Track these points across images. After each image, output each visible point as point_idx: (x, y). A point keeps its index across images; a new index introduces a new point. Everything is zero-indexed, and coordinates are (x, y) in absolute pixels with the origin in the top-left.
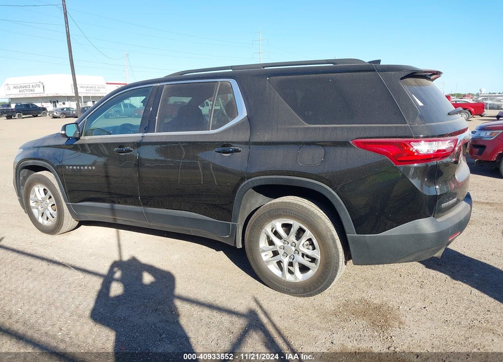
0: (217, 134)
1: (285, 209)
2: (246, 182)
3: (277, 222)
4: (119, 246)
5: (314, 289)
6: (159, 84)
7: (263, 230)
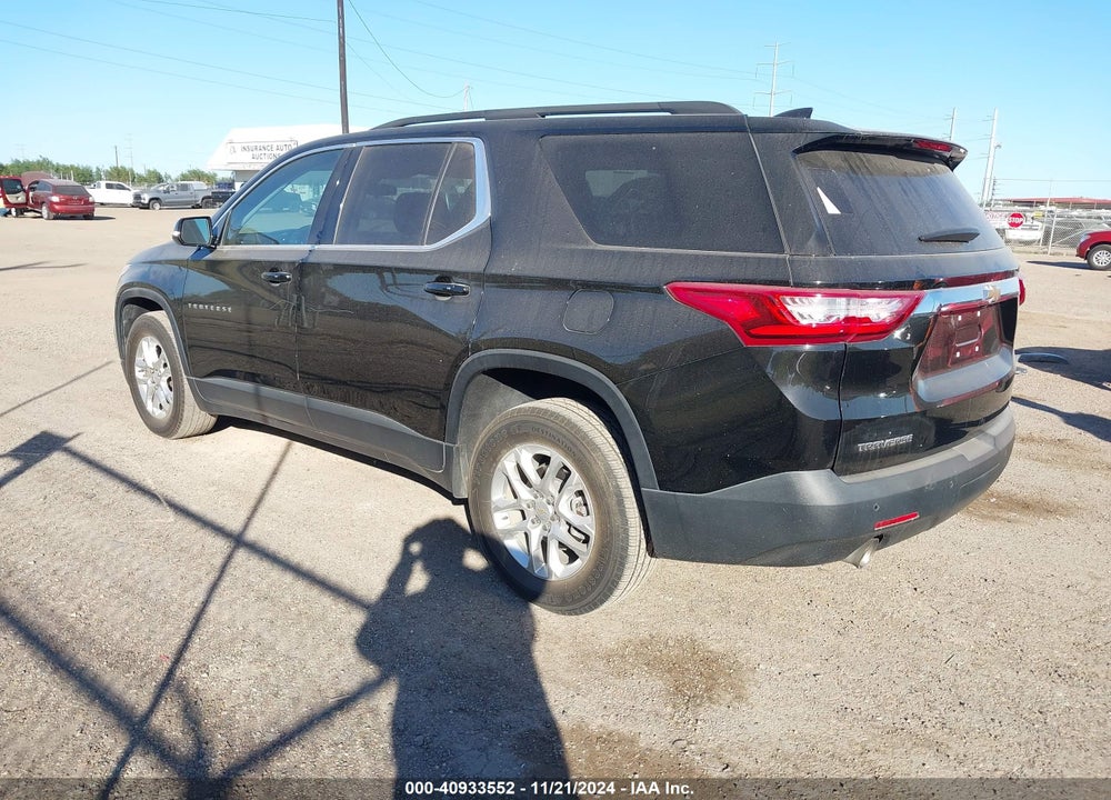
0: (432, 253)
1: (536, 423)
2: (469, 359)
3: (523, 451)
4: (275, 473)
5: (579, 600)
6: (354, 145)
7: (499, 466)
